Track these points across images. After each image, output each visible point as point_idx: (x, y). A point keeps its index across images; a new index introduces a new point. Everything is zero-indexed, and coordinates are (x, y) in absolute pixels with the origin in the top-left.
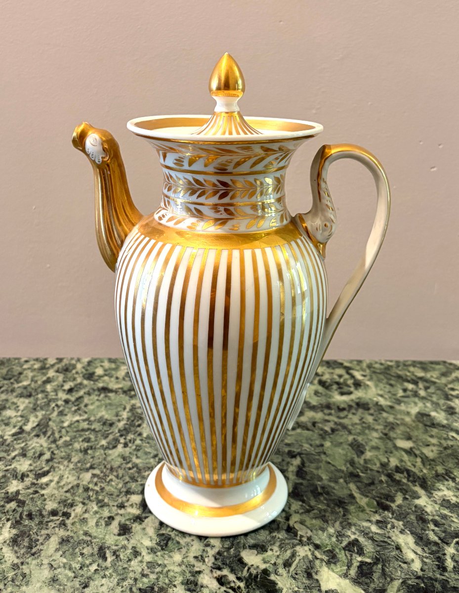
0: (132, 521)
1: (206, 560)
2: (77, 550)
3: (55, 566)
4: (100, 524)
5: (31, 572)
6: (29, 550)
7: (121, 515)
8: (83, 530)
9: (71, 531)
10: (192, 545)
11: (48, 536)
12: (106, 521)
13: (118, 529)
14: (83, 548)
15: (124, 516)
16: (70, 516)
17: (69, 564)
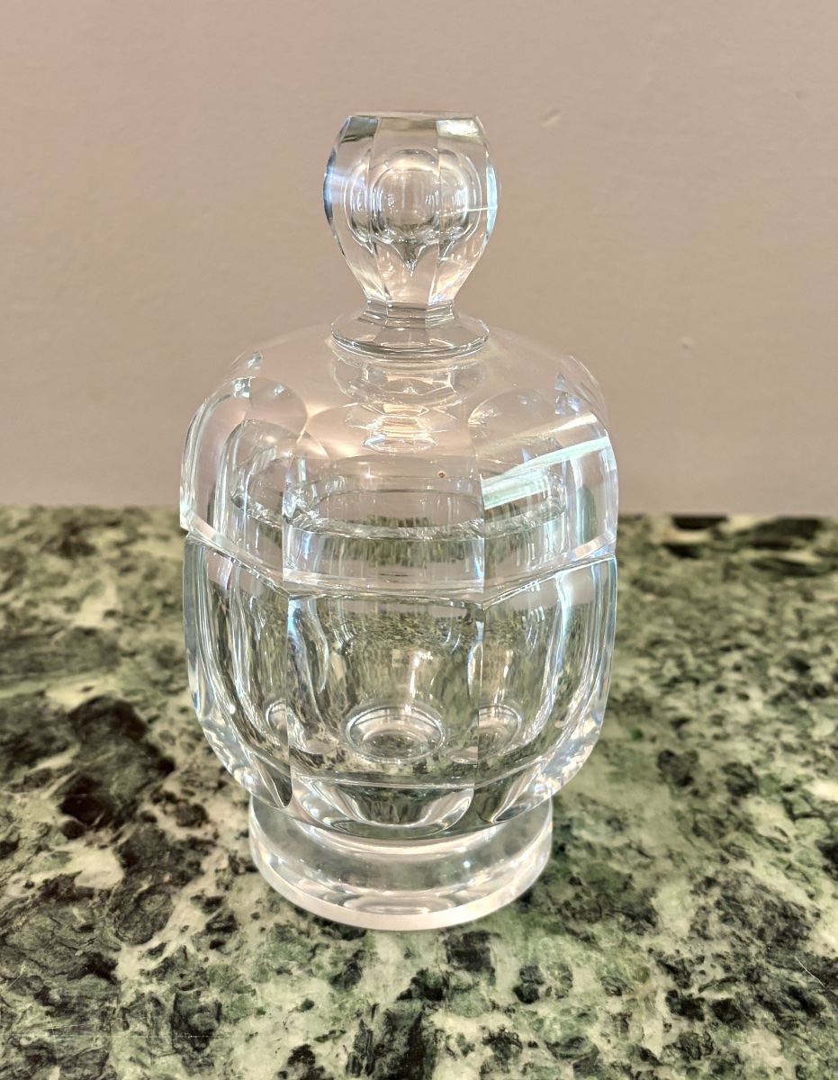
0: (453, 982)
1: (225, 864)
2: (594, 894)
3: (632, 853)
4: (556, 972)
5: (688, 839)
6: (730, 893)
7: (495, 1006)
8: (601, 950)
9: (637, 949)
10: (258, 902)
11: (700, 932)
12: (540, 983)
13: (491, 954)
14: (578, 897)
15: (483, 1000)
16: (668, 1000)
17: (598, 856)
